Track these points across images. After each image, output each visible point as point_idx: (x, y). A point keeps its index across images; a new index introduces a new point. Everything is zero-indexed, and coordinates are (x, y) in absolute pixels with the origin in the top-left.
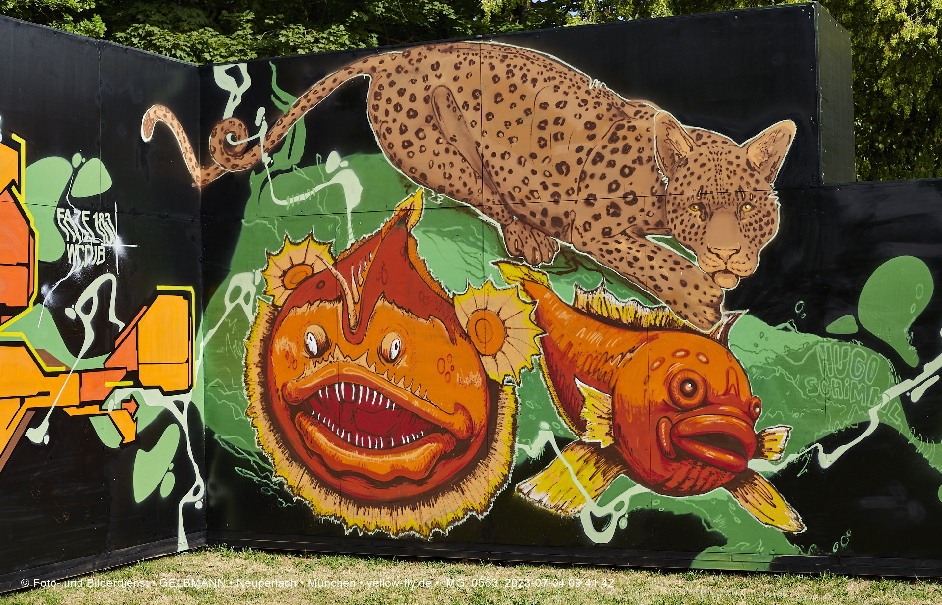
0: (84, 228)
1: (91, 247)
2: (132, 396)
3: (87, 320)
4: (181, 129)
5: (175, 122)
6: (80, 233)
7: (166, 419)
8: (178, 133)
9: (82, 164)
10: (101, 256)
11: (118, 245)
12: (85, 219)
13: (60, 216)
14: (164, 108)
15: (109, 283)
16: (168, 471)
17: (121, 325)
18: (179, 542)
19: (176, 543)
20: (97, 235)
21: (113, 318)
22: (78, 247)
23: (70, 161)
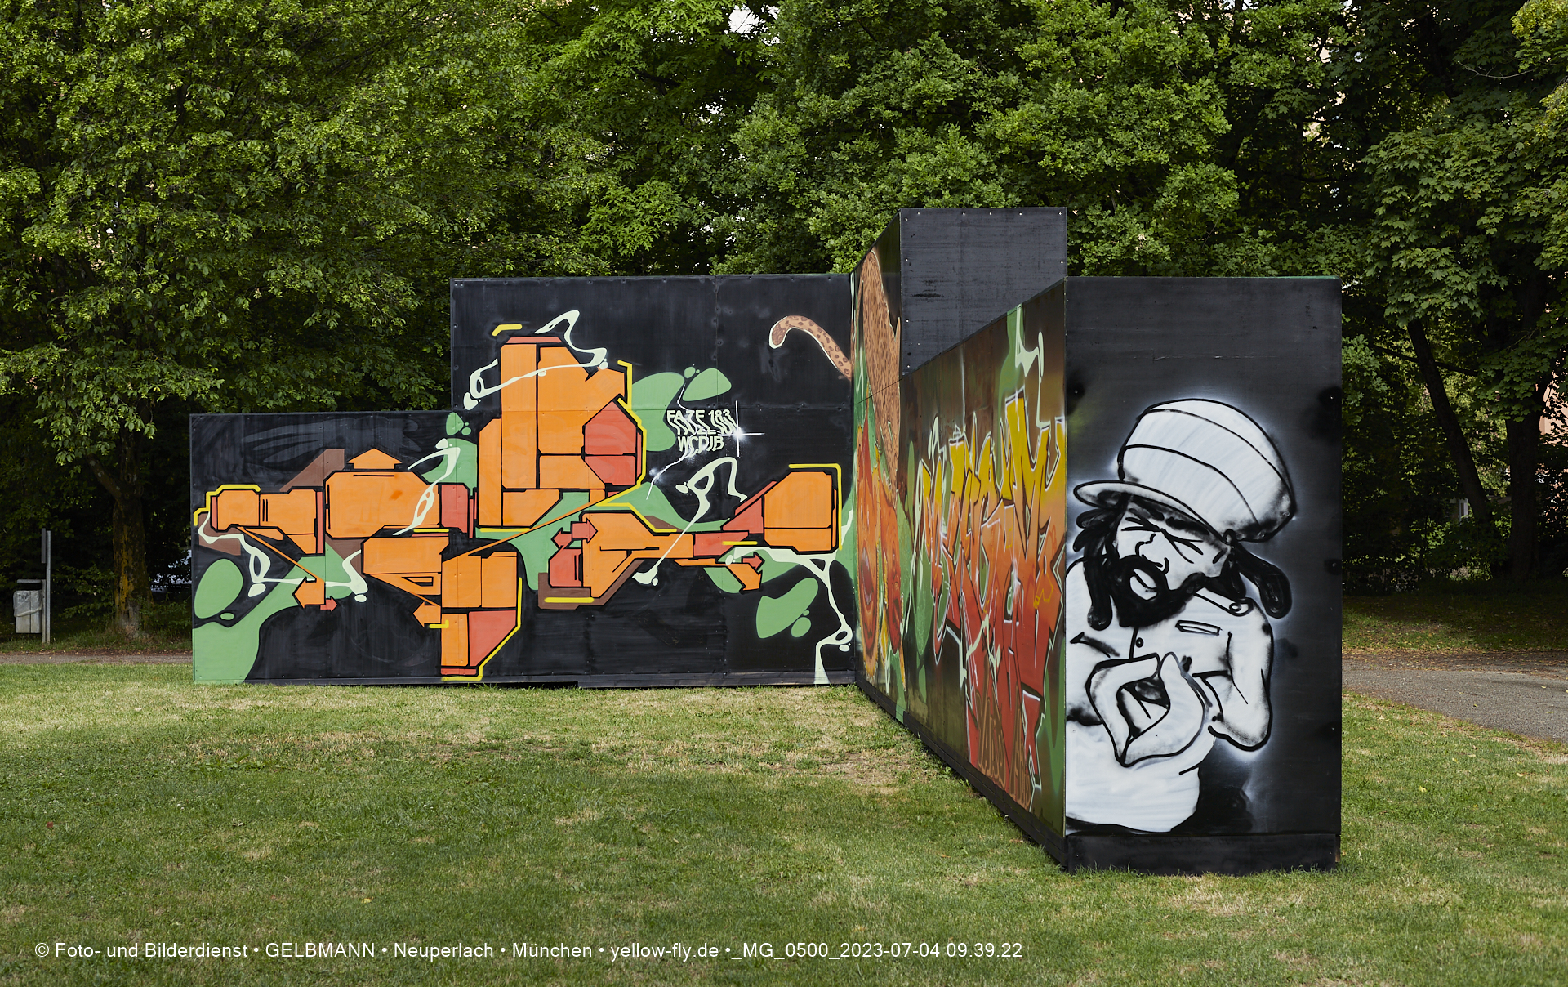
0: (697, 423)
1: (706, 438)
2: (755, 553)
3: (701, 494)
4: (823, 332)
5: (815, 327)
6: (693, 427)
7: (800, 573)
8: (819, 337)
9: (696, 375)
10: (719, 445)
11: (739, 434)
12: (698, 416)
13: (669, 417)
14: (800, 318)
15: (729, 464)
16: (802, 616)
17: (743, 497)
18: (817, 676)
19: (813, 677)
20: (712, 428)
21: (732, 490)
22: (690, 439)
23: (683, 374)
